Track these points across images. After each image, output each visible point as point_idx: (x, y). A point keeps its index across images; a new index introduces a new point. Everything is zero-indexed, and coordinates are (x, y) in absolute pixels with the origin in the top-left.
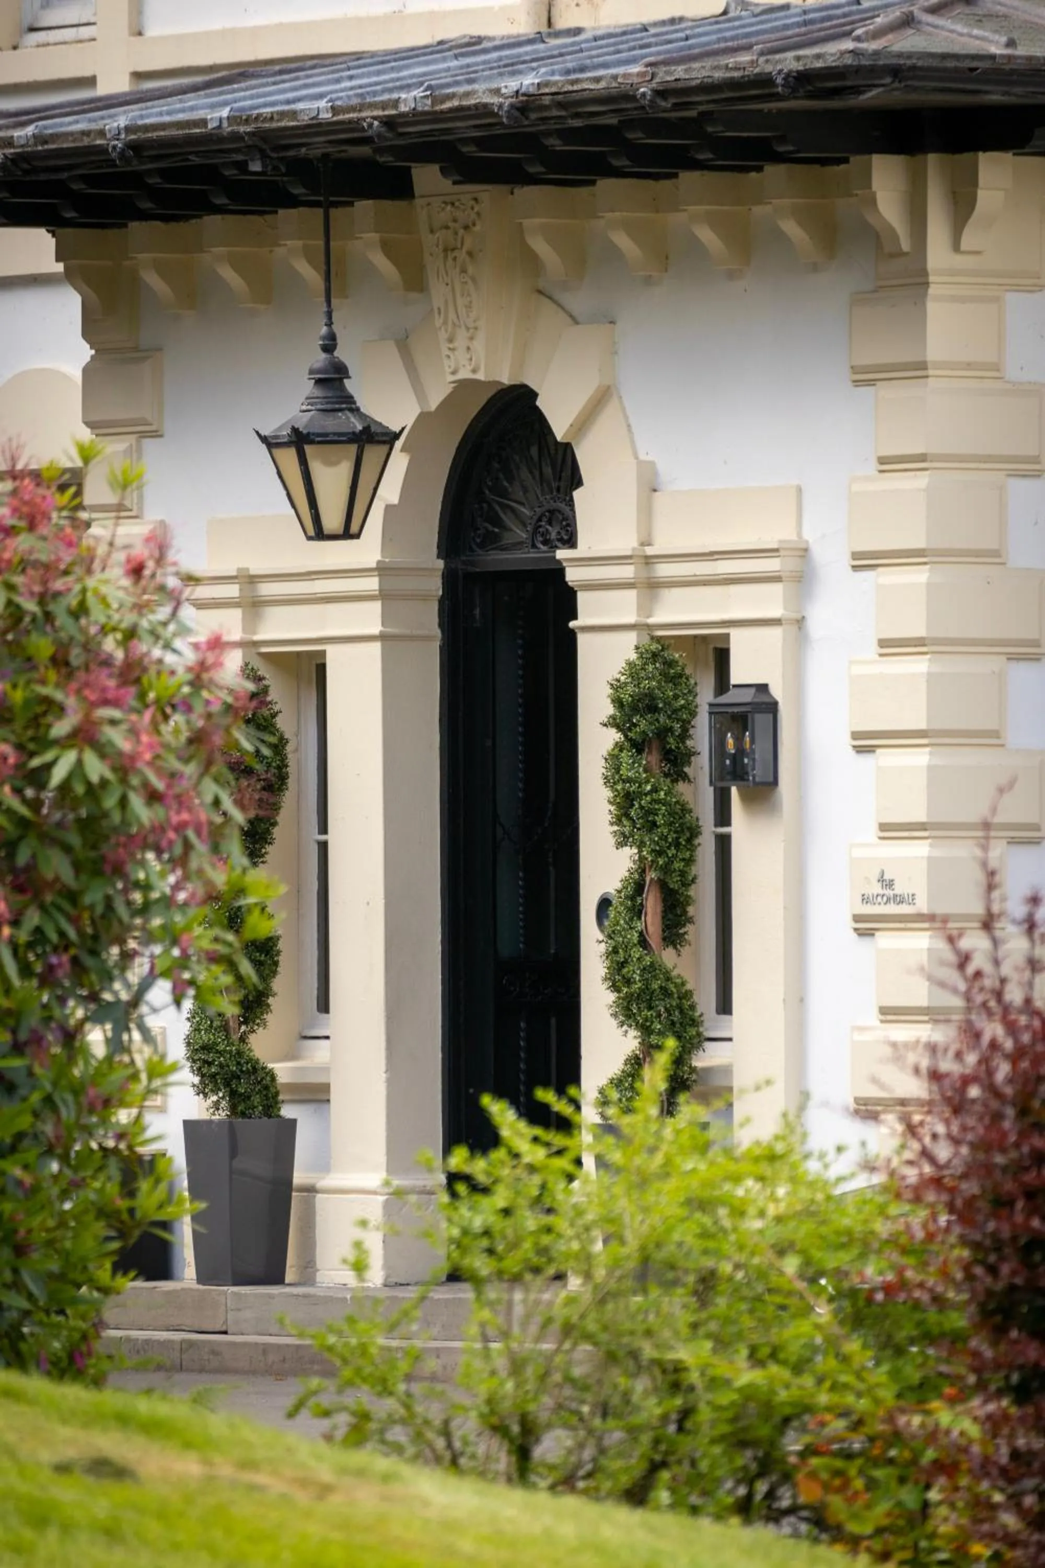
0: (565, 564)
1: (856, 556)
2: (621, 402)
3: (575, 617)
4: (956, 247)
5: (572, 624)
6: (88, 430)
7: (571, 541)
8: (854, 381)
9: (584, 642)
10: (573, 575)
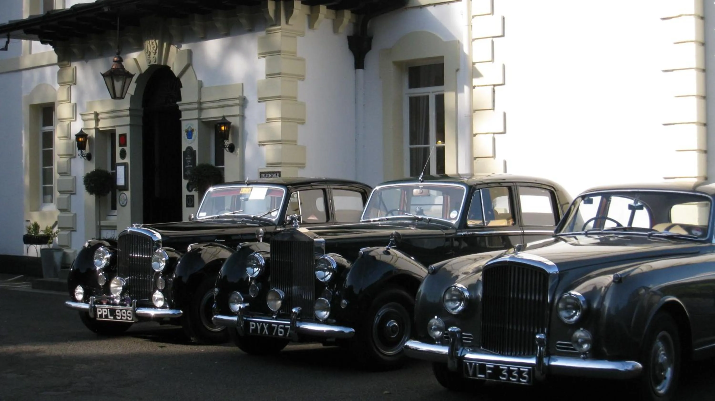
0: (179, 105)
1: (259, 99)
2: (192, 67)
3: (181, 117)
4: (287, 23)
5: (180, 119)
6: (59, 85)
7: (180, 100)
8: (259, 57)
9: (183, 123)
10: (180, 108)
